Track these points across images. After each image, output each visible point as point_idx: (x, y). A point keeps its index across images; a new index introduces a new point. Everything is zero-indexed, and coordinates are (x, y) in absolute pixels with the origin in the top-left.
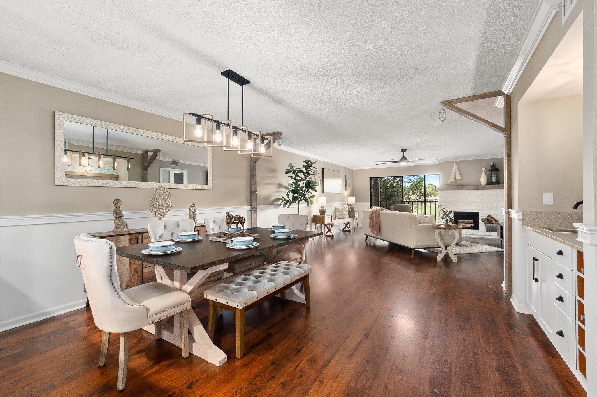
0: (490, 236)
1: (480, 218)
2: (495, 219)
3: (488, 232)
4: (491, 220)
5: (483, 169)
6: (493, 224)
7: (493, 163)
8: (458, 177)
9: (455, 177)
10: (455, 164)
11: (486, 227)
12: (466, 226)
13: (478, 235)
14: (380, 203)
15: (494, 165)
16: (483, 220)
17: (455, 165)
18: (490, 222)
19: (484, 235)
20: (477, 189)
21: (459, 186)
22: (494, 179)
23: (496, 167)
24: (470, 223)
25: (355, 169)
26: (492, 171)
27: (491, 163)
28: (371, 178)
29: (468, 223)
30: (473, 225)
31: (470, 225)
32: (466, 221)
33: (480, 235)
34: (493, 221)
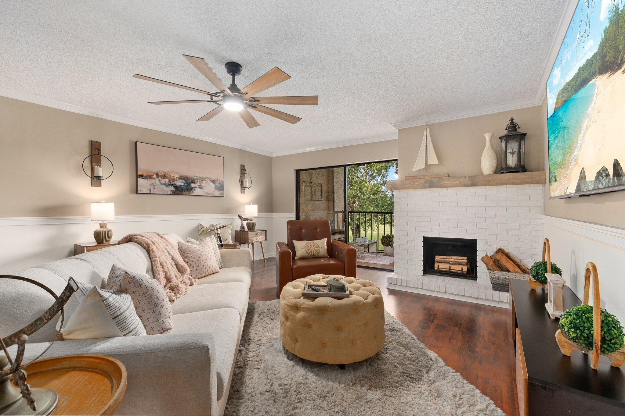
0: (499, 302)
1: (480, 254)
2: (512, 260)
3: (495, 290)
4: (504, 261)
5: (487, 137)
6: (509, 271)
7: (512, 120)
8: (433, 160)
9: (426, 159)
10: (425, 130)
11: (492, 278)
12: (450, 269)
13: (471, 297)
14: (336, 215)
15: (513, 126)
16: (486, 260)
17: (427, 133)
18: (502, 268)
19: (485, 299)
20: (473, 185)
21: (433, 180)
22: (512, 161)
23: (518, 130)
24: (459, 264)
25: (274, 155)
26: (507, 142)
27: (507, 122)
28: (298, 172)
29: (454, 263)
30: (465, 269)
31: (457, 268)
32: (452, 259)
33: (477, 299)
34: (509, 265)
